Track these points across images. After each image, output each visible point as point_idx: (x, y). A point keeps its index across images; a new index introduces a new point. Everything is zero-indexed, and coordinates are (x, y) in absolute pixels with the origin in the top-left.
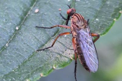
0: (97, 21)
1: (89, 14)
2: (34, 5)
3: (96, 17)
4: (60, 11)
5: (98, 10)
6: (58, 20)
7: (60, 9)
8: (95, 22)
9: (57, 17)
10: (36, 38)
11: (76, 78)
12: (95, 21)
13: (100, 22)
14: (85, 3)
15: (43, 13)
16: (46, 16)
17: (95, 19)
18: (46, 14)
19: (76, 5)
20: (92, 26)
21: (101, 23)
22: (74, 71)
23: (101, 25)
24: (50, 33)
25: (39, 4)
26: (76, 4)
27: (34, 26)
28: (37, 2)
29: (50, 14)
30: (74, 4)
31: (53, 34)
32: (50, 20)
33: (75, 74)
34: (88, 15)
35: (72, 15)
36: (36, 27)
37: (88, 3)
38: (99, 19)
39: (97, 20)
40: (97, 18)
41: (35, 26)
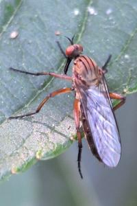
0: (127, 60)
1: (112, 43)
2: (9, 22)
3: (125, 51)
4: (58, 35)
5: (129, 36)
6: (53, 54)
7: (58, 33)
8: (123, 62)
9: (52, 48)
10: (8, 92)
11: (80, 170)
12: (122, 60)
13: (131, 63)
14: (106, 19)
15: (25, 40)
16: (31, 47)
17: (123, 55)
18: (30, 41)
19: (90, 24)
20: (116, 70)
21: (133, 65)
22: (77, 159)
23: (132, 69)
24: (36, 82)
25: (20, 19)
26: (89, 20)
27: (7, 66)
28: (15, 15)
29: (38, 42)
30: (87, 21)
31: (42, 84)
32: (38, 55)
33: (79, 164)
34: (110, 45)
35: (76, 58)
36: (11, 69)
37: (112, 20)
38: (130, 56)
39: (126, 56)
40: (127, 53)
41: (9, 67)
